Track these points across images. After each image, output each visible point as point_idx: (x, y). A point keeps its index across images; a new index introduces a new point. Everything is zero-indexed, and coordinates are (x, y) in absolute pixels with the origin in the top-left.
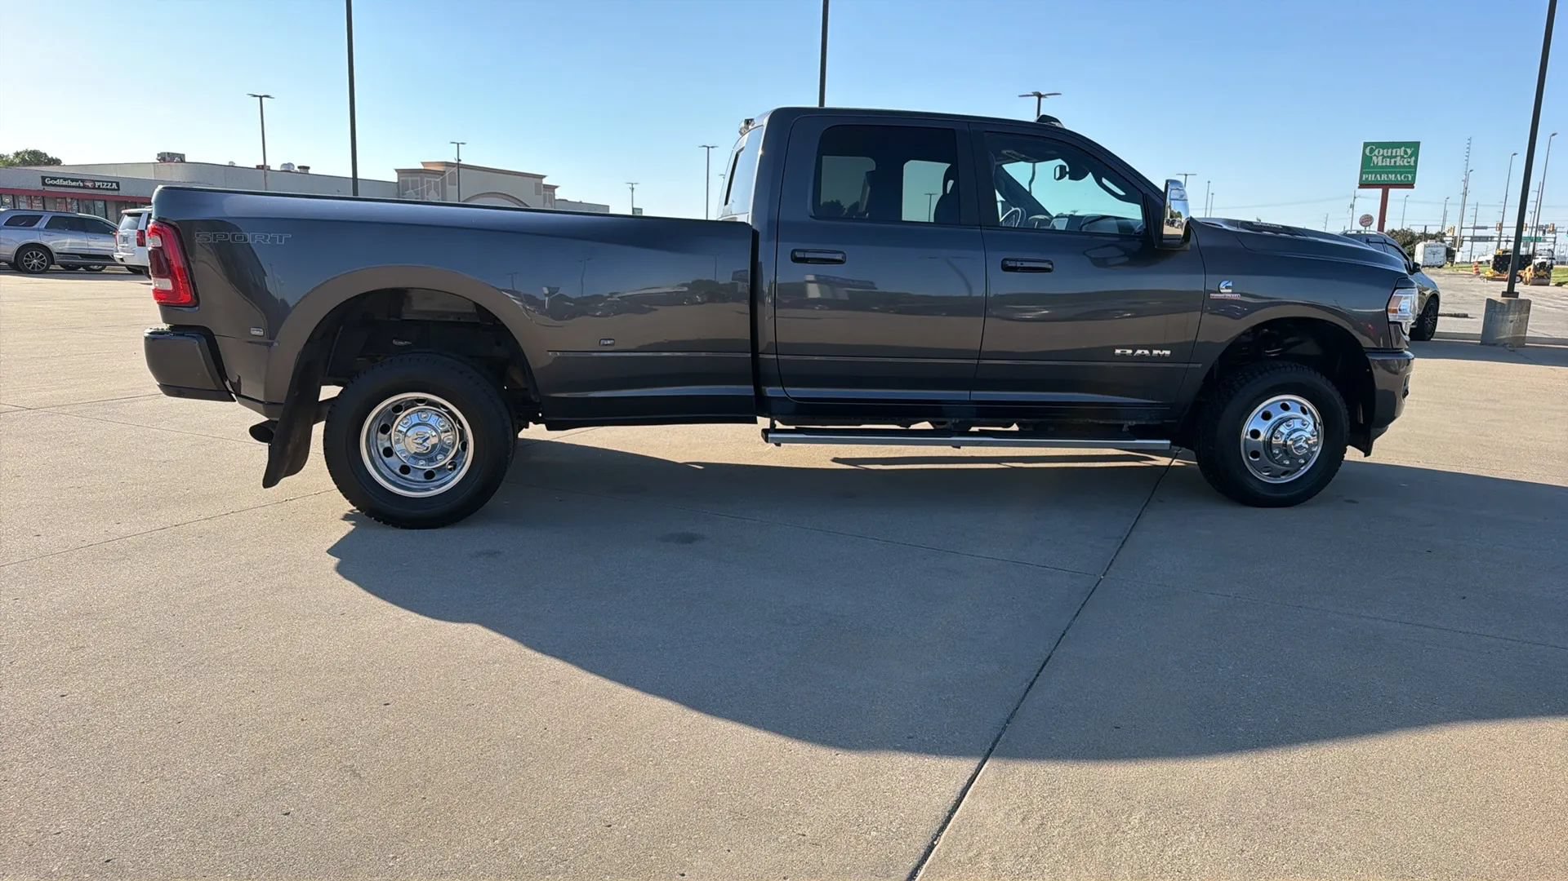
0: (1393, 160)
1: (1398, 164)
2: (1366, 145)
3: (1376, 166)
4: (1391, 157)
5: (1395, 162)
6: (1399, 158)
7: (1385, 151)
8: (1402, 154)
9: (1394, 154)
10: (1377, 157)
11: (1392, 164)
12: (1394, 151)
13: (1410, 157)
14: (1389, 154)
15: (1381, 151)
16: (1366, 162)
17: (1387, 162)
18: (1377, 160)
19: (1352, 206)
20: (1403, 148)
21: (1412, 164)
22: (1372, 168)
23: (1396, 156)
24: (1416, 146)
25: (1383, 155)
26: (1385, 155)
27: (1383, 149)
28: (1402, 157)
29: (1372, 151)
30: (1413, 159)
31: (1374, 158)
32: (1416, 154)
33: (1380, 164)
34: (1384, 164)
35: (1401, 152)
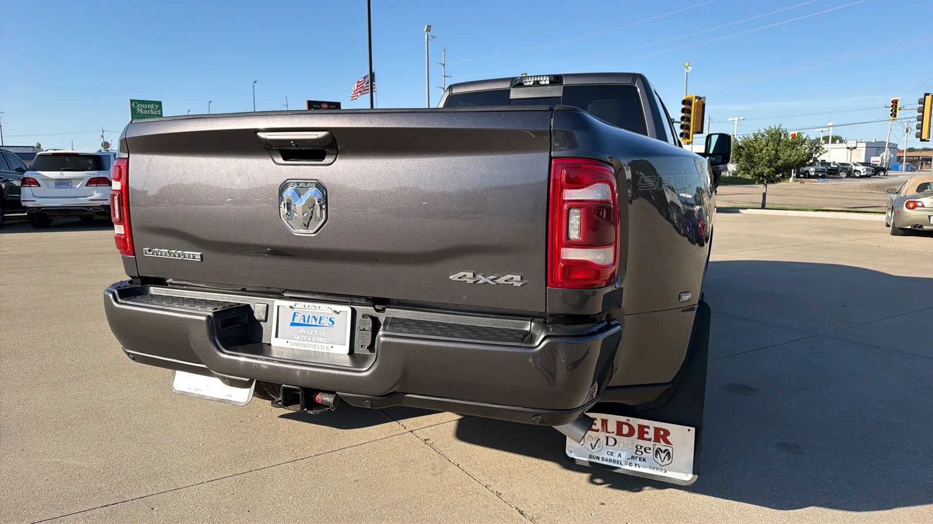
0: (149, 111)
1: (152, 113)
2: (132, 101)
3: (140, 114)
4: (148, 109)
5: (150, 112)
6: (152, 110)
7: (143, 105)
8: (153, 108)
9: (149, 107)
10: (140, 109)
11: (149, 113)
12: (148, 106)
13: (158, 110)
14: (146, 107)
15: (141, 105)
16: (134, 111)
17: (146, 112)
18: (140, 111)
19: (102, 136)
20: (153, 105)
21: (160, 114)
22: (137, 115)
23: (150, 109)
24: (160, 103)
25: (142, 108)
26: (144, 108)
27: (142, 104)
28: (153, 109)
29: (136, 105)
30: (160, 111)
31: (138, 109)
32: (160, 108)
33: (142, 113)
34: (144, 113)
35: (152, 106)
